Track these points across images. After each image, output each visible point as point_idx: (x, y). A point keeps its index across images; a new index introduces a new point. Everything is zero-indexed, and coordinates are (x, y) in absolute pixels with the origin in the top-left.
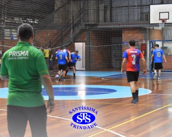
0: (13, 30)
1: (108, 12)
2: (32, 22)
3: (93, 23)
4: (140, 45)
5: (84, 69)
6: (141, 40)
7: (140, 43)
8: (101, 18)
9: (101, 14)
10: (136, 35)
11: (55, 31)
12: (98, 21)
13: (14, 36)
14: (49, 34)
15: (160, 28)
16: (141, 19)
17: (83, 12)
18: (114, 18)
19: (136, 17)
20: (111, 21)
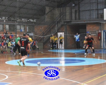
0: (22, 26)
1: (78, 14)
2: (32, 21)
3: (69, 20)
4: (97, 33)
5: (64, 48)
6: (98, 30)
7: (97, 32)
9: (73, 15)
10: (95, 27)
11: (46, 26)
12: (72, 19)
13: (22, 29)
14: (43, 28)
16: (98, 18)
17: (62, 14)
18: (81, 17)
19: (94, 17)
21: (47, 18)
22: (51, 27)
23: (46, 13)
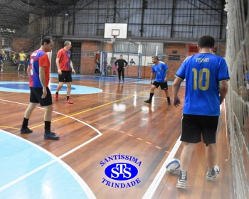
1: (72, 27)
2: (10, 31)
3: (59, 35)
4: (95, 55)
6: (96, 51)
7: (95, 53)
8: (66, 31)
9: (66, 28)
11: (28, 39)
12: (63, 33)
14: (23, 42)
15: (112, 42)
16: (97, 34)
17: (51, 26)
18: (76, 32)
19: (93, 33)
20: (73, 34)
21: (30, 30)
22: (35, 42)
23: (30, 22)
